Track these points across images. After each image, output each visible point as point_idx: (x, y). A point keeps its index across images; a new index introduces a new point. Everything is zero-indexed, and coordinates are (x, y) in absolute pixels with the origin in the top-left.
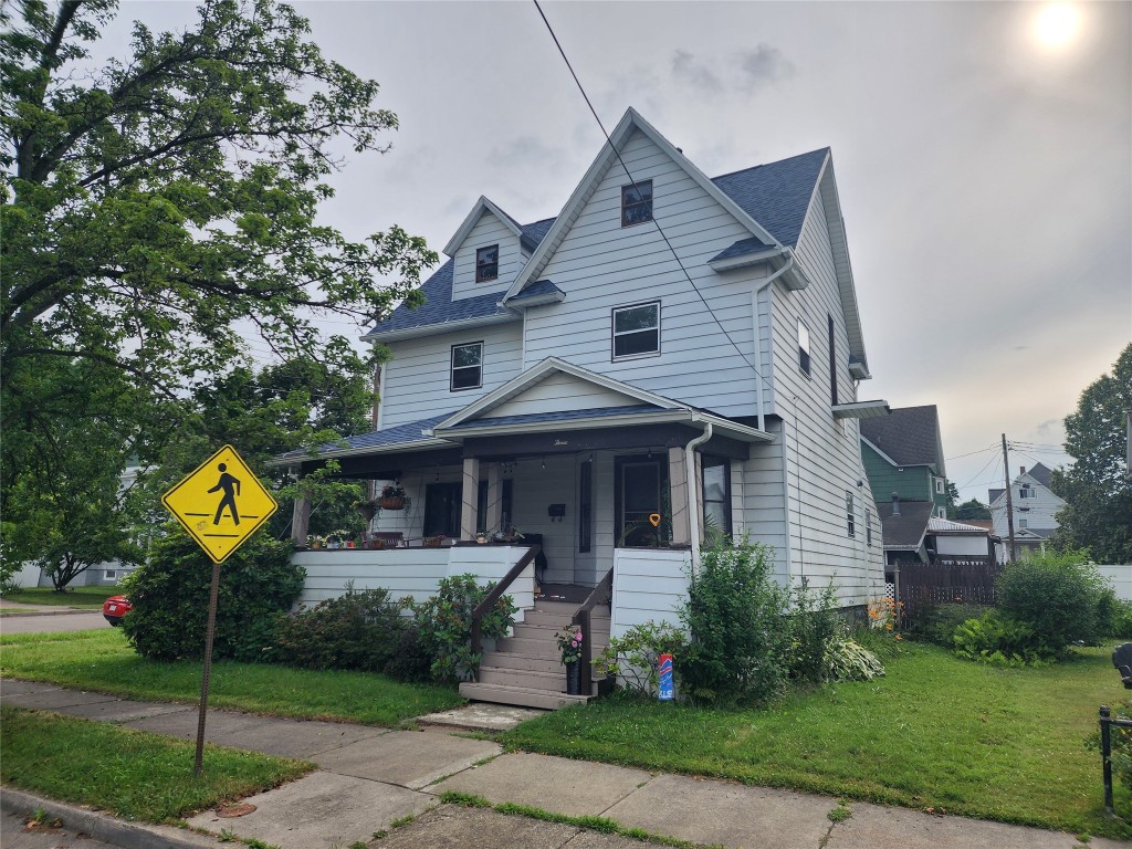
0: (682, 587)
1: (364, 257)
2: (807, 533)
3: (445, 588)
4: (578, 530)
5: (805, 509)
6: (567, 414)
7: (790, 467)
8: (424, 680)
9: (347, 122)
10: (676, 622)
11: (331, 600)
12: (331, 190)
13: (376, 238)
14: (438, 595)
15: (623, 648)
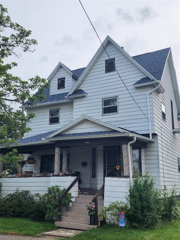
0: (127, 190)
1: (27, 85)
2: (165, 171)
3: (49, 190)
4: (91, 170)
5: (165, 164)
6: (89, 133)
7: (160, 150)
8: (42, 221)
9: (21, 43)
10: (125, 201)
11: (11, 194)
12: (16, 64)
13: (31, 80)
14: (47, 193)
15: (108, 210)
